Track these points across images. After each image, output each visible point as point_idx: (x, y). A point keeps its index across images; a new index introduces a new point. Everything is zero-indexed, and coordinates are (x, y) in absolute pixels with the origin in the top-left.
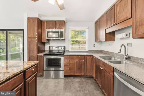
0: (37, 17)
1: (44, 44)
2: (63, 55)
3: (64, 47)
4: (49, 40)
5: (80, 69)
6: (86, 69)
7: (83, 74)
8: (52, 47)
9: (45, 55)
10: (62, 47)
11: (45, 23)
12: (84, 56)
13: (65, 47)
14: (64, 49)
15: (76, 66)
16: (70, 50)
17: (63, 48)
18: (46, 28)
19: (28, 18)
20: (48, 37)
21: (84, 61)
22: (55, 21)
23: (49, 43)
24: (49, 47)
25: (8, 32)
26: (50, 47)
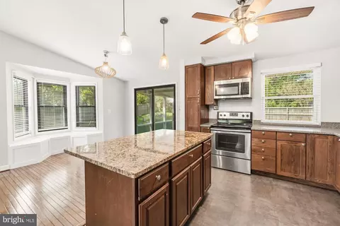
0: (200, 62)
1: (207, 107)
2: (250, 129)
3: (249, 114)
4: (216, 101)
5: (292, 162)
6: (313, 165)
7: (302, 176)
8: (223, 114)
9: (212, 127)
10: (245, 114)
11: (210, 69)
12: (306, 134)
13: (251, 113)
14: (249, 118)
15: (282, 155)
16: (264, 120)
17: (248, 116)
18: (213, 79)
19: (185, 67)
20: (216, 95)
21: (306, 146)
22: (231, 63)
23: (217, 105)
24: (218, 113)
25: (155, 90)
26: (220, 114)
